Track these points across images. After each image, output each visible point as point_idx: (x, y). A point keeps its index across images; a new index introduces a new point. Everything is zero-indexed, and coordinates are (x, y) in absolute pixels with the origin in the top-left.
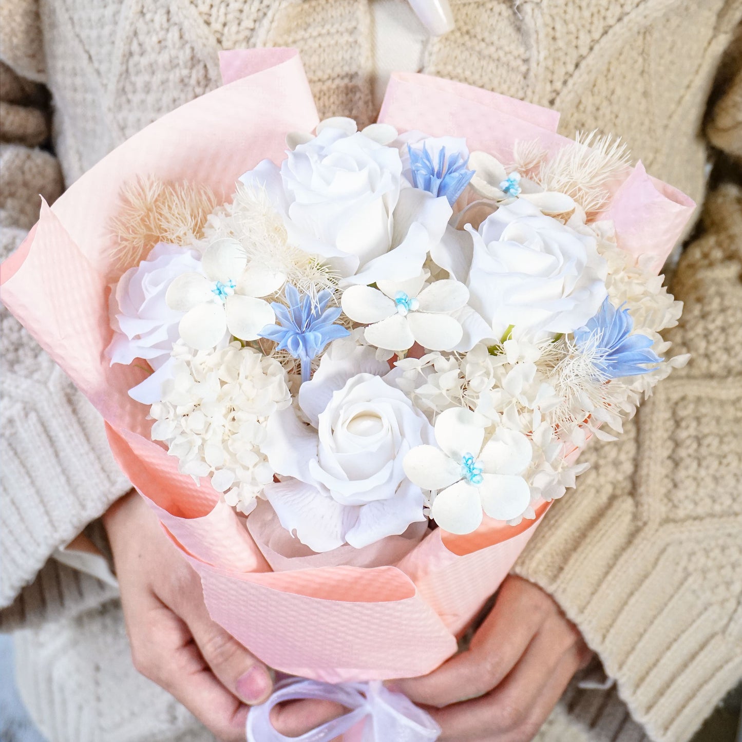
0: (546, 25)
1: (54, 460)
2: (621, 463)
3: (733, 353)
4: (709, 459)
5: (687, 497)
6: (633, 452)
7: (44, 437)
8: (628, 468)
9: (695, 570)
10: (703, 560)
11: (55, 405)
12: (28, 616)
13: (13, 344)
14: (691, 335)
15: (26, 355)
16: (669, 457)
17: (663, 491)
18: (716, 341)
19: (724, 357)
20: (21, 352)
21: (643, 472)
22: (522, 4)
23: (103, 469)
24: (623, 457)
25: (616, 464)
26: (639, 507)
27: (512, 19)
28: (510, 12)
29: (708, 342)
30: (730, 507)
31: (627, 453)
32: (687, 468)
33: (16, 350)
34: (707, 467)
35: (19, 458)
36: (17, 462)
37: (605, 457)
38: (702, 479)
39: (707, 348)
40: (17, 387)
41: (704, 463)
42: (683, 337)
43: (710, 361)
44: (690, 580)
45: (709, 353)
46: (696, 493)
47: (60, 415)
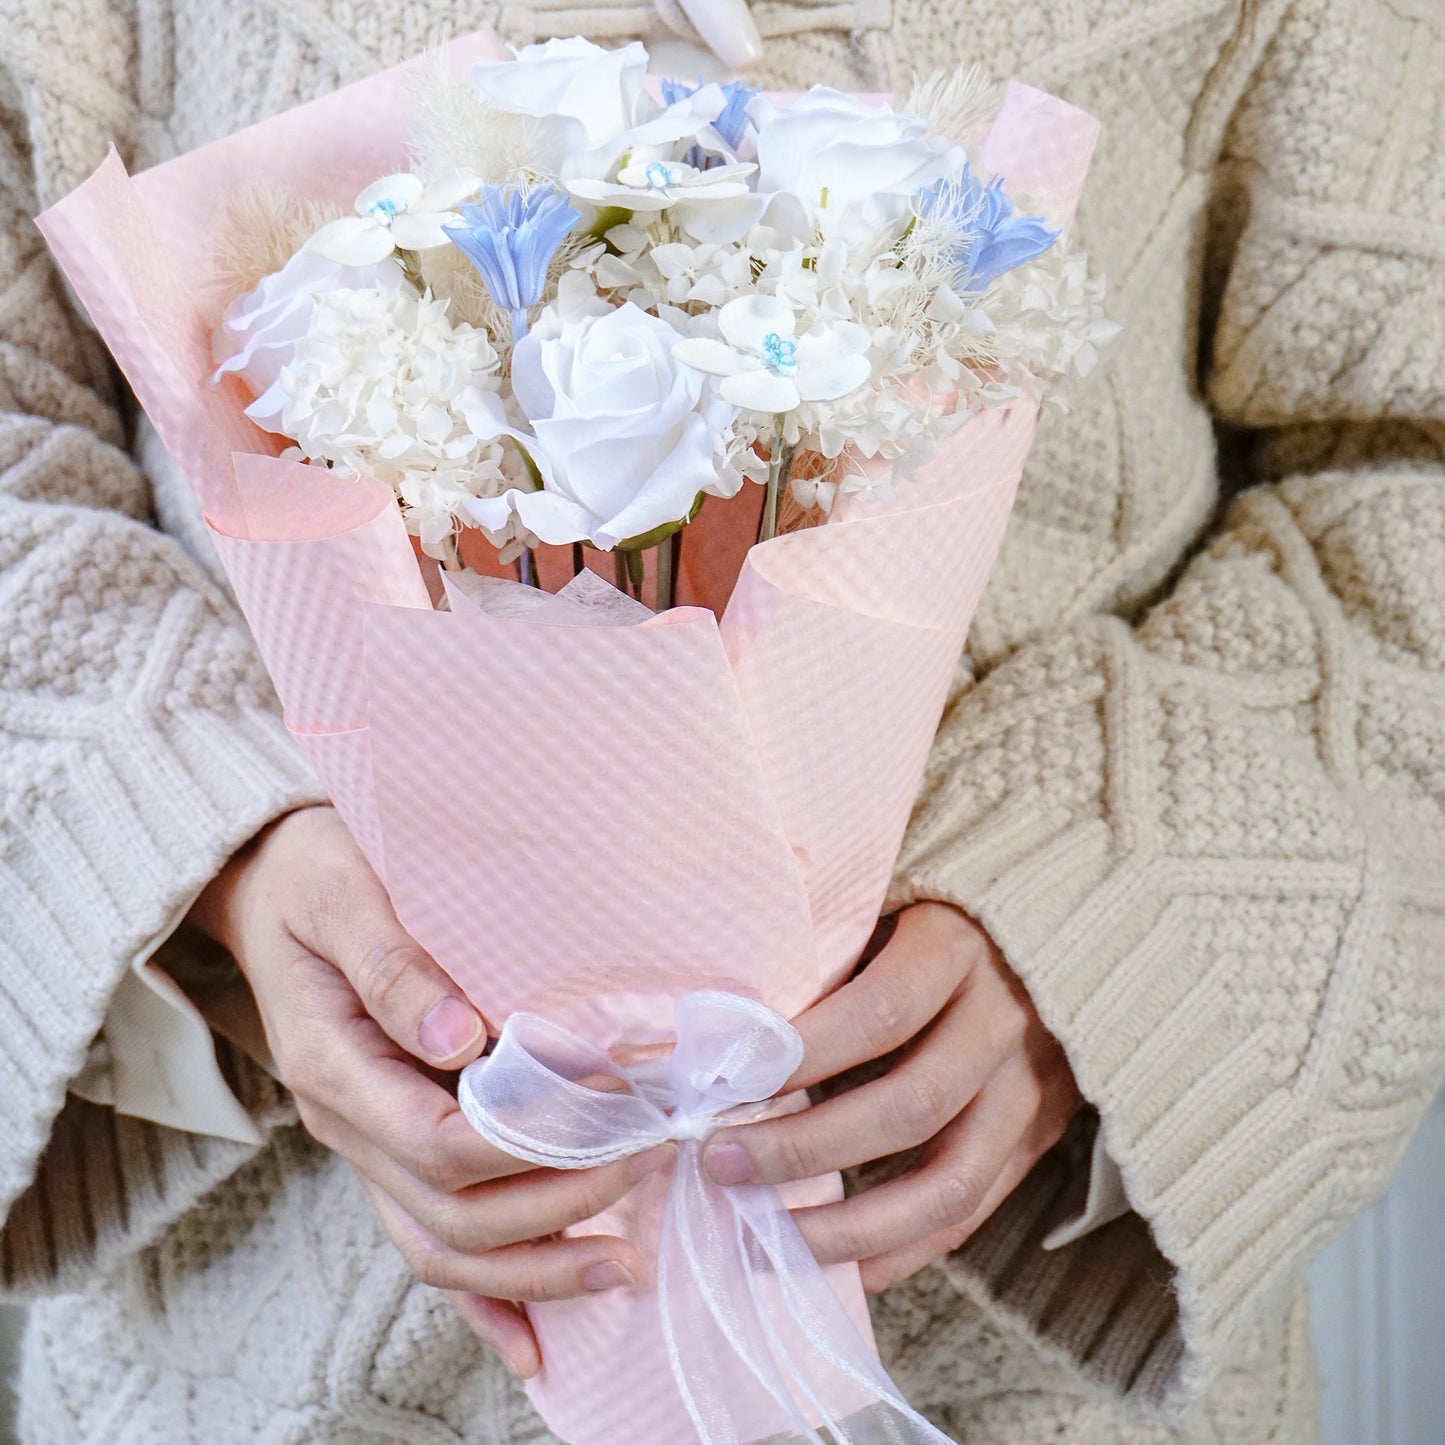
0: (901, 61)
1: (130, 814)
2: (1080, 773)
3: (1259, 640)
4: (1229, 759)
5: (1198, 817)
6: (1099, 755)
7: (113, 783)
8: (1093, 780)
9: (1228, 949)
10: (1238, 934)
11: (136, 731)
12: (61, 1269)
13: (67, 658)
14: (1188, 619)
15: (86, 678)
16: (1162, 763)
17: (1157, 810)
18: (1230, 621)
19: (1246, 648)
20: (79, 674)
21: (1118, 779)
22: (862, 35)
23: (214, 805)
24: (1082, 763)
25: (1073, 774)
26: (1117, 831)
27: (851, 59)
28: (847, 51)
29: (1217, 626)
30: (1274, 843)
31: (1089, 756)
32: (1192, 772)
33: (72, 671)
34: (1228, 770)
35: (68, 831)
36: (65, 837)
37: (1052, 766)
38: (1222, 790)
39: (1215, 638)
40: (70, 719)
41: (1221, 765)
42: (1175, 626)
43: (1223, 657)
44: (1220, 964)
45: (1219, 644)
46: (1213, 811)
47: (144, 744)
